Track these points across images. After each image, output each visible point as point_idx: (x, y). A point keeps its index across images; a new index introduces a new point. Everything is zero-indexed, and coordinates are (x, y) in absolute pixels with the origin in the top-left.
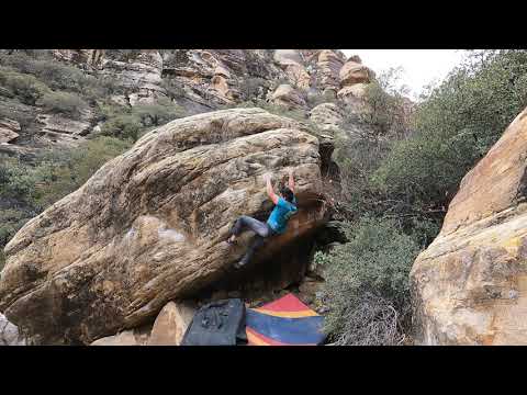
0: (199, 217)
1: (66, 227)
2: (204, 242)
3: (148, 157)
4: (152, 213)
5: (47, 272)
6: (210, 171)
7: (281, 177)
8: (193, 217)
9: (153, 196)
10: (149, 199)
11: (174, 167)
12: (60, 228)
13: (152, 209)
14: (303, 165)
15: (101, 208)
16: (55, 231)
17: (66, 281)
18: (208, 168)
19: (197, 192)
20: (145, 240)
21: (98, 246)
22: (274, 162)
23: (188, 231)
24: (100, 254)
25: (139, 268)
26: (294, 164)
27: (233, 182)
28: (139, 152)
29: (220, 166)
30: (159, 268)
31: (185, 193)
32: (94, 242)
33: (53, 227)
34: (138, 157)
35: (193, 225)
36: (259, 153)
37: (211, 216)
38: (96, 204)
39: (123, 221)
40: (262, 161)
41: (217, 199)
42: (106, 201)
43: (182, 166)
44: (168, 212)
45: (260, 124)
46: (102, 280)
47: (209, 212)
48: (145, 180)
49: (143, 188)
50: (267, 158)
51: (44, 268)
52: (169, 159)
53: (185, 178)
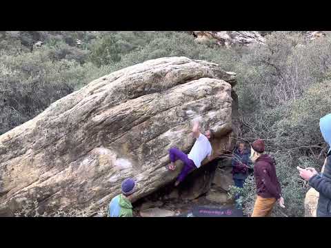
0: (146, 150)
1: (21, 154)
2: (148, 168)
3: (105, 104)
4: (106, 146)
5: (7, 192)
6: (156, 116)
7: (207, 120)
8: (140, 149)
9: (108, 133)
10: (104, 136)
11: (128, 112)
12: (16, 155)
13: (105, 143)
14: (222, 110)
15: (57, 140)
16: (11, 158)
17: (25, 199)
18: (155, 114)
19: (145, 131)
20: (102, 167)
21: (54, 170)
22: (202, 109)
23: (135, 160)
24: (58, 177)
25: (96, 188)
26: (216, 109)
27: (173, 125)
28: (97, 99)
29: (164, 113)
30: (112, 188)
31: (135, 132)
32: (50, 167)
33: (10, 155)
34: (97, 103)
35: (140, 156)
36: (192, 102)
37: (155, 149)
38: (52, 136)
39: (78, 151)
40: (194, 109)
41: (161, 137)
42: (63, 135)
43: (135, 112)
44: (120, 145)
45: (188, 74)
46: (59, 197)
47: (153, 146)
48: (103, 122)
49: (100, 127)
50: (198, 106)
51: (5, 189)
52: (123, 106)
53: (137, 121)
